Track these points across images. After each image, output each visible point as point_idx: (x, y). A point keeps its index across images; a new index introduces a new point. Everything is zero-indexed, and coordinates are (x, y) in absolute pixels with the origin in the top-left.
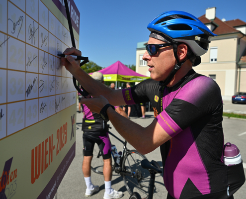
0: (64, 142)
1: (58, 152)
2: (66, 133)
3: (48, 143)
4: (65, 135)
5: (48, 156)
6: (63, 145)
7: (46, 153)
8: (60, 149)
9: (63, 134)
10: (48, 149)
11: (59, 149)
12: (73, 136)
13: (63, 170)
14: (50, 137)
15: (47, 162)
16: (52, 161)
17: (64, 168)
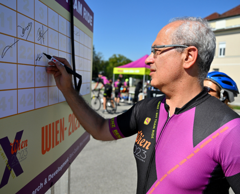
1: (70, 134)
3: (59, 125)
5: (59, 135)
6: (76, 128)
7: (57, 132)
8: (73, 131)
10: (59, 129)
11: (71, 130)
13: (76, 150)
14: (61, 120)
15: (59, 139)
16: (63, 139)
17: (77, 149)
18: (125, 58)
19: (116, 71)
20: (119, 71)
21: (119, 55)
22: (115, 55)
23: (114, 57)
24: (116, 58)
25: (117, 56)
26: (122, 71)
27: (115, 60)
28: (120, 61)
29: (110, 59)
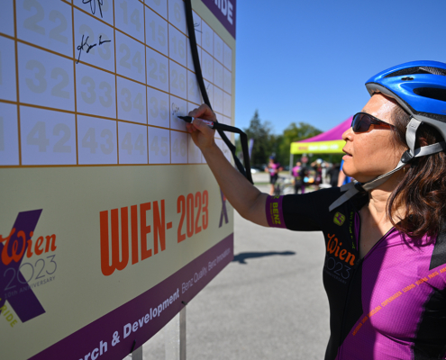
0: (200, 224)
1: (181, 238)
2: (205, 209)
4: (202, 213)
6: (198, 230)
8: (190, 234)
9: (196, 210)
11: (184, 231)
12: (227, 222)
15: (150, 246)
16: (163, 248)
18: (312, 128)
19: (296, 148)
20: (300, 148)
21: (302, 124)
22: (294, 125)
23: (291, 128)
24: (296, 129)
25: (298, 126)
26: (305, 148)
27: (294, 133)
28: (303, 133)
29: (286, 132)
